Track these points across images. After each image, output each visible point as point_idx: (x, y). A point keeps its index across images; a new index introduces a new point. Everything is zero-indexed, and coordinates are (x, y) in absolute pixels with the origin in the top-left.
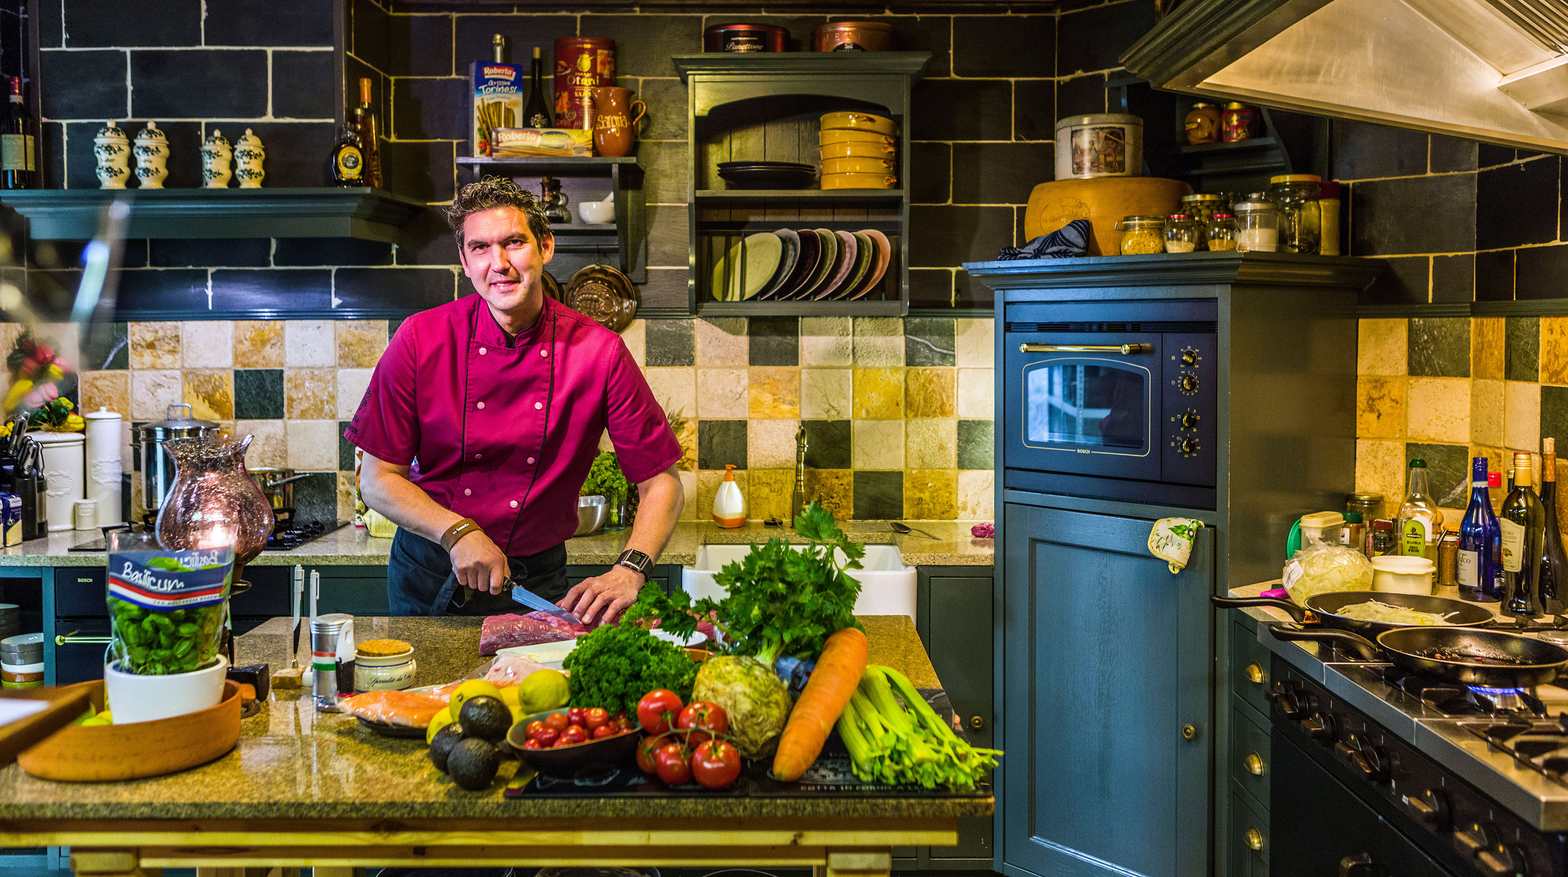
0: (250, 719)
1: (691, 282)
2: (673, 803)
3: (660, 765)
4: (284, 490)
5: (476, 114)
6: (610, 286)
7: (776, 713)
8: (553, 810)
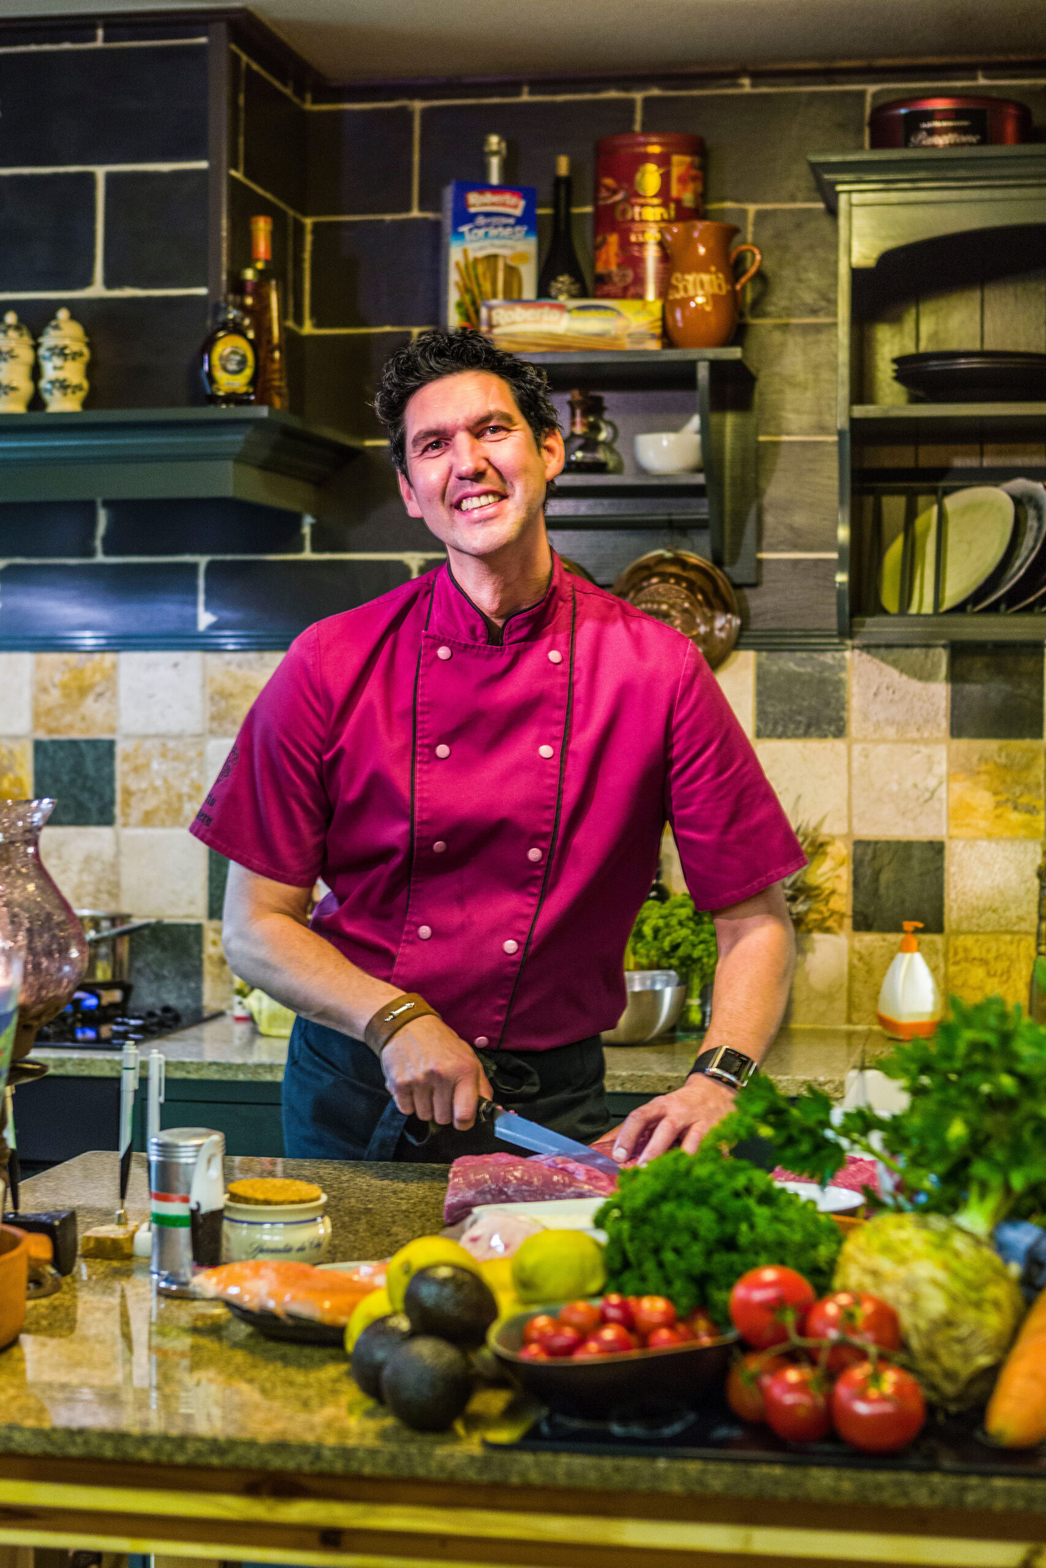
0: (44, 1302)
1: (842, 578)
2: (795, 1474)
3: (770, 1403)
4: (114, 949)
5: (454, 277)
6: (692, 587)
7: (994, 1322)
8: (570, 1474)
